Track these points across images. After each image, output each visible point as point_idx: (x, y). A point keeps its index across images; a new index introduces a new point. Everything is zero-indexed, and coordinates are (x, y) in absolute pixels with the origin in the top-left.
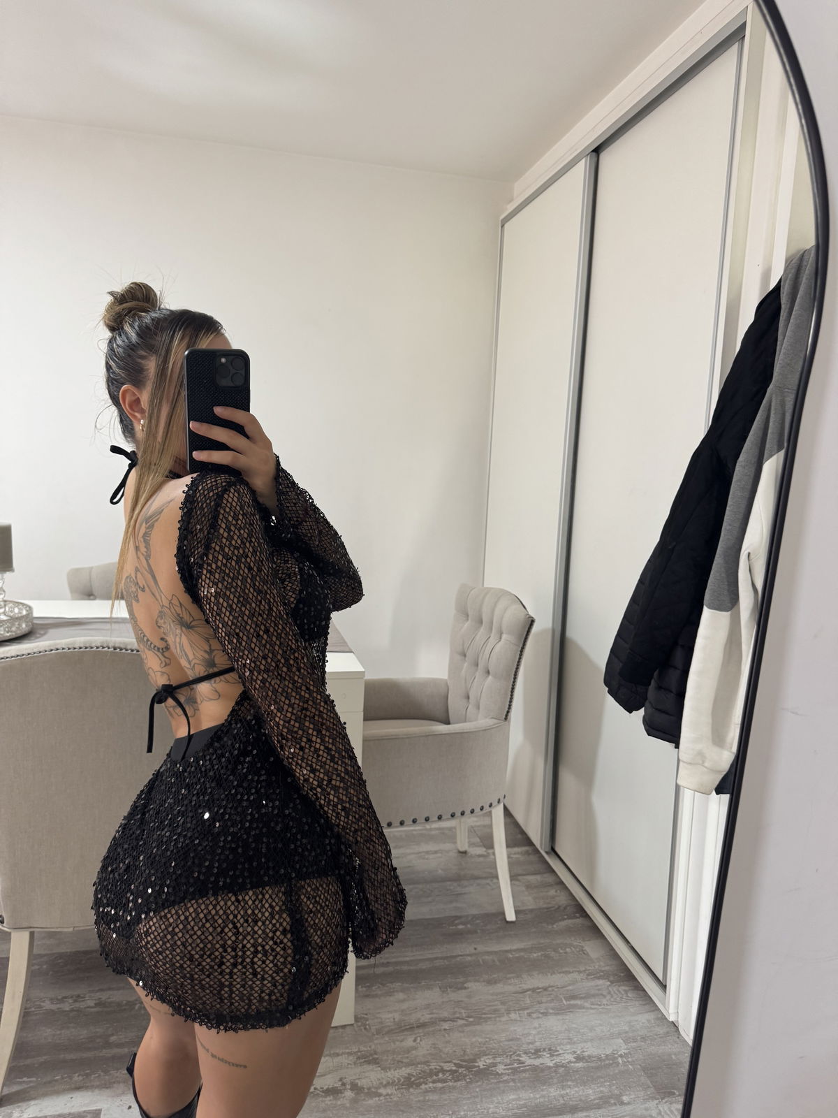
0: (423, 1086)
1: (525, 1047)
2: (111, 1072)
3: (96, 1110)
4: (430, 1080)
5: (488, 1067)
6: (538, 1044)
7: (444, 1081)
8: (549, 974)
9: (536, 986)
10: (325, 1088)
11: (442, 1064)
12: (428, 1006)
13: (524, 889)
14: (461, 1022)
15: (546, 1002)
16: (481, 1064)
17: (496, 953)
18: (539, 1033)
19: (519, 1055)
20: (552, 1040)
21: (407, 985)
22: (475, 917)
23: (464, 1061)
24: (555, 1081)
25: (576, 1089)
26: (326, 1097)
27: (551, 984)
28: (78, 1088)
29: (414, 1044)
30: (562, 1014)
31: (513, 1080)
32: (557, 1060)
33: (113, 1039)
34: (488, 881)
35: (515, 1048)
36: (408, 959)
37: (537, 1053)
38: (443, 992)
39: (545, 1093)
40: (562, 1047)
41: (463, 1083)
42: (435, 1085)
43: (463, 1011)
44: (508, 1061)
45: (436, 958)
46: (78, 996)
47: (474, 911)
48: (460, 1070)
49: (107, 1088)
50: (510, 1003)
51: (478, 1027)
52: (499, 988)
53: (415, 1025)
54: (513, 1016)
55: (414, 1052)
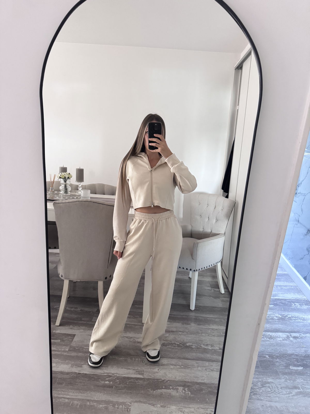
0: (168, 346)
1: (203, 343)
2: (81, 327)
3: (74, 334)
4: (170, 345)
5: (190, 346)
6: (208, 343)
7: (175, 346)
8: (220, 326)
9: (214, 328)
10: (138, 341)
11: (176, 342)
12: (176, 327)
13: (220, 301)
14: (185, 333)
15: (215, 333)
16: (188, 345)
17: (204, 317)
18: (209, 340)
19: (201, 345)
20: (213, 343)
21: (171, 320)
22: (200, 306)
23: (183, 343)
24: (210, 353)
25: (216, 356)
26: (138, 343)
27: (219, 328)
28: (71, 329)
29: (168, 336)
30: (220, 337)
31: (197, 350)
32: (213, 348)
33: (83, 319)
34: (209, 297)
35: (200, 342)
36: (174, 314)
37: (207, 345)
38: (183, 324)
39: (204, 355)
40: (216, 345)
41: (180, 348)
42: (171, 347)
43: (187, 330)
44: (197, 345)
45: (184, 315)
46: (76, 308)
47: (201, 305)
48: (181, 345)
49: (79, 330)
50: (203, 331)
51: (190, 335)
52: (201, 326)
53: (170, 331)
54: (203, 334)
55: (168, 338)
